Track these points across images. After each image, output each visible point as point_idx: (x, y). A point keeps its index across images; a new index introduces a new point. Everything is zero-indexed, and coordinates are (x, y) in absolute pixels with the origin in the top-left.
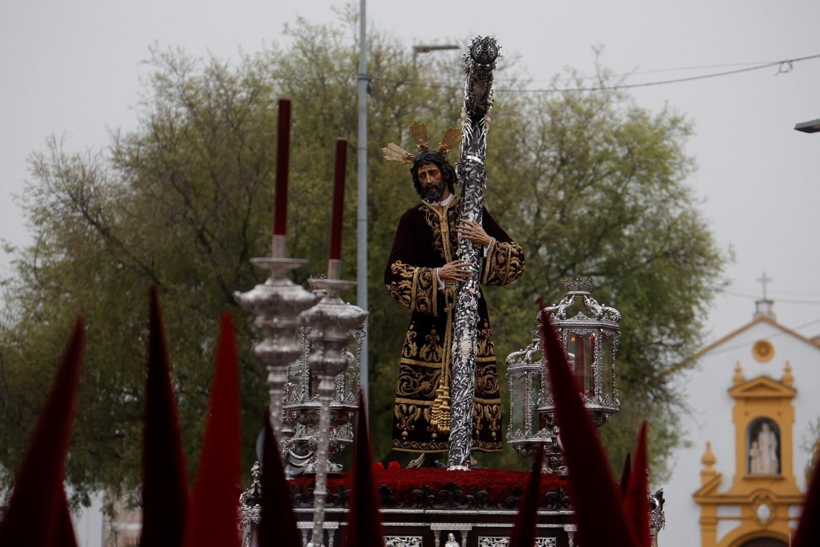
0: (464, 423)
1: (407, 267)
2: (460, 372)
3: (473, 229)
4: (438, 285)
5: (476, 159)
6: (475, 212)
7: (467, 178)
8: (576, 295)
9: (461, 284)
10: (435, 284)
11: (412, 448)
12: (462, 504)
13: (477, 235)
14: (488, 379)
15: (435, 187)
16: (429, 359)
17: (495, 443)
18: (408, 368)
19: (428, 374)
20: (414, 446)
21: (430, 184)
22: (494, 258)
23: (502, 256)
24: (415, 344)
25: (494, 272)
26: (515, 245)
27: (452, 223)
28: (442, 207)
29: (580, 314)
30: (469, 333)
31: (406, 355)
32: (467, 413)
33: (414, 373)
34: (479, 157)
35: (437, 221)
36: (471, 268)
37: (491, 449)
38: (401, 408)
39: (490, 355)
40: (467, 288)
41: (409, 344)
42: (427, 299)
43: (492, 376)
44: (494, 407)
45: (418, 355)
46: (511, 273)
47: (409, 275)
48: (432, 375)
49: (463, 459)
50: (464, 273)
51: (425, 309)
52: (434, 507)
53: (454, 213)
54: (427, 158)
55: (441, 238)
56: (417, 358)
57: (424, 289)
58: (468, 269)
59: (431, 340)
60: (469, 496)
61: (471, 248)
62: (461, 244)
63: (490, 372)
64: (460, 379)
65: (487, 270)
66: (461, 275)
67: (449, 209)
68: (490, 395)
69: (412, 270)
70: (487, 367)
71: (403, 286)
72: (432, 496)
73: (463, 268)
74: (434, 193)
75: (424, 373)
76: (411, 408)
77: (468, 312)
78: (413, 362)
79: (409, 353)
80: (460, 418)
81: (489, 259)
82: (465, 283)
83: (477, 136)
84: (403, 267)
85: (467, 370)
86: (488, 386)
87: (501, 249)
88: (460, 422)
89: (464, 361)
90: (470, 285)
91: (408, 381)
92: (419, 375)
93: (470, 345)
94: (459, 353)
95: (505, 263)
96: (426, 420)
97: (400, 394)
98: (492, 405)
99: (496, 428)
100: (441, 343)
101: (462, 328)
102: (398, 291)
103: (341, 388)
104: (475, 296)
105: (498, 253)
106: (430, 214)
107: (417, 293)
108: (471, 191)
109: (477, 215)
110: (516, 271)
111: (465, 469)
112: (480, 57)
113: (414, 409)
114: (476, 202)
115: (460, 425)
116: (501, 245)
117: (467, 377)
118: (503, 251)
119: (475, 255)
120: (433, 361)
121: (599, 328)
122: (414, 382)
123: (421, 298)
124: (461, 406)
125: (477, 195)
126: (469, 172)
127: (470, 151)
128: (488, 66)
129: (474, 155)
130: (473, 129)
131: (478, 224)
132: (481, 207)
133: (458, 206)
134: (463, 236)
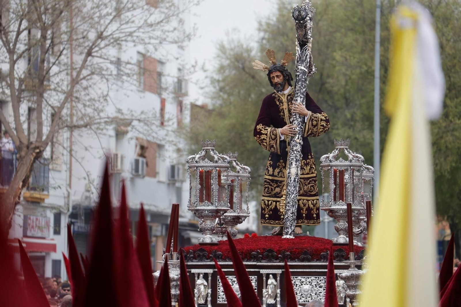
0: (291, 212)
1: (265, 127)
2: (290, 185)
3: (299, 107)
4: (280, 138)
5: (303, 68)
6: (301, 97)
7: (297, 78)
8: (340, 148)
9: (292, 137)
10: (278, 138)
11: (271, 224)
12: (276, 260)
13: (301, 110)
14: (311, 186)
15: (280, 84)
16: (280, 176)
17: (315, 220)
18: (268, 181)
19: (279, 184)
20: (272, 223)
22: (311, 123)
23: (315, 121)
24: (271, 168)
25: (311, 130)
26: (324, 115)
27: (290, 103)
28: (284, 94)
29: (341, 159)
30: (295, 163)
31: (267, 174)
32: (293, 207)
33: (271, 183)
34: (304, 67)
35: (281, 102)
36: (298, 128)
37: (313, 224)
38: (265, 202)
39: (312, 173)
40: (295, 139)
41: (268, 168)
42: (274, 145)
43: (313, 184)
44: (315, 201)
45: (273, 174)
46: (321, 130)
47: (265, 132)
48: (281, 184)
49: (290, 232)
50: (293, 131)
51: (274, 150)
52: (262, 261)
53: (291, 98)
54: (275, 69)
55: (284, 111)
56: (273, 175)
57: (273, 140)
58: (296, 129)
59: (280, 165)
60: (280, 256)
61: (298, 117)
63: (312, 182)
64: (290, 189)
65: (307, 129)
66: (292, 132)
67: (288, 96)
68: (313, 195)
69: (267, 130)
70: (311, 180)
71: (262, 138)
72: (261, 256)
73: (294, 128)
74: (279, 88)
75: (277, 184)
76: (270, 202)
77: (295, 152)
78: (270, 178)
79: (268, 173)
80: (289, 210)
81: (308, 123)
82: (294, 137)
83: (303, 55)
84: (263, 128)
85: (294, 184)
86: (311, 190)
87: (314, 118)
88: (289, 212)
89: (292, 179)
90: (297, 138)
91: (268, 188)
92: (274, 184)
93: (296, 171)
94: (290, 174)
95: (317, 125)
96: (278, 209)
97: (264, 195)
98: (313, 200)
99: (316, 212)
100: (285, 167)
101: (292, 161)
102: (260, 141)
103: (216, 199)
104: (300, 143)
105: (313, 120)
106: (278, 98)
107: (270, 142)
108: (299, 86)
110: (324, 129)
111: (292, 237)
112: (297, 17)
113: (271, 203)
114: (302, 91)
115: (289, 214)
116: (315, 115)
117: (294, 188)
118: (315, 119)
119: (300, 121)
120: (281, 177)
121: (350, 166)
122: (272, 189)
123: (271, 145)
124: (290, 203)
125: (302, 88)
126: (299, 75)
127: (300, 63)
128: (302, 22)
129: (302, 66)
130: (301, 52)
131: (303, 104)
132: (305, 94)
133: (293, 93)
134: (294, 111)
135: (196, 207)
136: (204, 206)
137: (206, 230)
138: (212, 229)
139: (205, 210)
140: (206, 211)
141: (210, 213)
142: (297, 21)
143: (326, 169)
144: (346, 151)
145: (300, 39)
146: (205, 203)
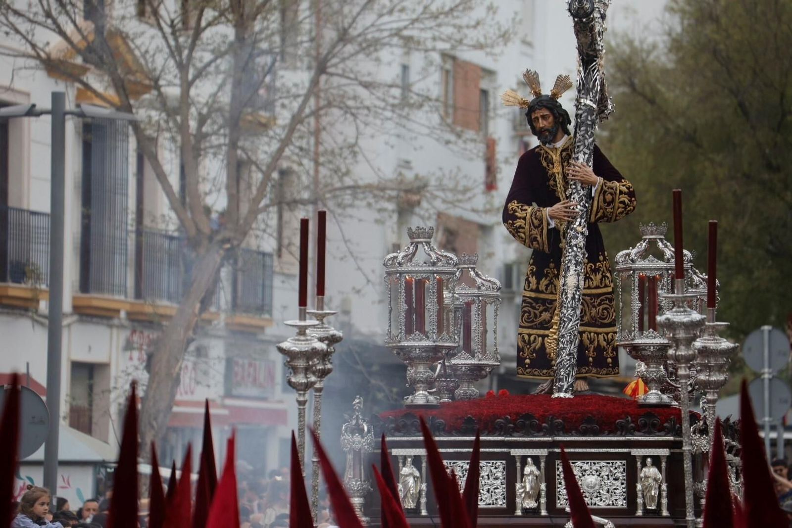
0: (568, 353)
1: (522, 206)
2: (566, 305)
3: (581, 171)
4: (548, 224)
5: (588, 102)
6: (585, 154)
7: (579, 120)
8: (650, 239)
9: (570, 223)
10: (545, 224)
11: (534, 375)
12: (538, 432)
13: (585, 176)
14: (603, 309)
15: (547, 130)
16: (549, 291)
17: (610, 369)
18: (529, 300)
19: (548, 305)
20: (536, 373)
21: (542, 128)
22: (601, 197)
23: (609, 195)
24: (534, 277)
25: (602, 211)
26: (625, 183)
27: (565, 164)
28: (556, 149)
29: (651, 257)
30: (574, 268)
31: (526, 288)
32: (571, 344)
33: (534, 305)
34: (591, 100)
35: (550, 162)
36: (579, 207)
37: (606, 374)
38: (523, 337)
39: (606, 286)
40: (575, 226)
41: (529, 277)
42: (539, 237)
43: (608, 306)
44: (610, 335)
45: (537, 288)
46: (620, 210)
47: (522, 214)
48: (551, 306)
49: (565, 387)
50: (571, 212)
51: (537, 246)
52: (513, 435)
53: (567, 154)
54: (539, 104)
55: (555, 178)
56: (537, 290)
57: (536, 227)
58: (577, 208)
59: (549, 273)
60: (544, 425)
61: (579, 188)
62: (571, 185)
63: (605, 302)
64: (565, 312)
65: (595, 208)
66: (569, 215)
67: (563, 151)
68: (606, 324)
69: (525, 210)
70: (603, 297)
71: (518, 224)
72: (512, 425)
73: (572, 208)
74: (547, 136)
75: (544, 305)
76: (532, 338)
77: (575, 249)
78: (533, 295)
79: (529, 286)
80: (564, 348)
81: (596, 198)
82: (572, 222)
83: (589, 80)
84: (518, 207)
85: (572, 303)
86: (604, 315)
87: (608, 188)
88: (564, 352)
89: (570, 296)
90: (577, 223)
91: (529, 312)
92: (539, 306)
93: (575, 281)
94: (565, 287)
95: (613, 201)
96: (546, 349)
97: (522, 324)
98: (607, 334)
99: (611, 355)
101: (569, 264)
102: (514, 230)
103: (434, 329)
104: (582, 233)
105: (605, 192)
106: (545, 156)
107: (530, 231)
108: (582, 133)
109: (587, 156)
110: (625, 208)
111: (568, 395)
112: (577, 12)
113: (535, 339)
114: (587, 143)
115: (564, 355)
116: (609, 184)
117: (572, 310)
118: (610, 190)
119: (583, 195)
120: (552, 293)
121: (667, 269)
122: (535, 314)
123: (533, 236)
124: (565, 338)
125: (587, 137)
126: (581, 115)
127: (583, 94)
128: (584, 20)
129: (587, 99)
130: (585, 74)
131: (588, 165)
132: (592, 148)
133: (570, 147)
134: (573, 178)
135: (399, 342)
136: (414, 340)
137: (418, 383)
138: (427, 380)
139: (415, 347)
140: (417, 350)
141: (423, 352)
142: (576, 20)
143: (625, 274)
144: (660, 244)
145: (583, 51)
146: (416, 335)
